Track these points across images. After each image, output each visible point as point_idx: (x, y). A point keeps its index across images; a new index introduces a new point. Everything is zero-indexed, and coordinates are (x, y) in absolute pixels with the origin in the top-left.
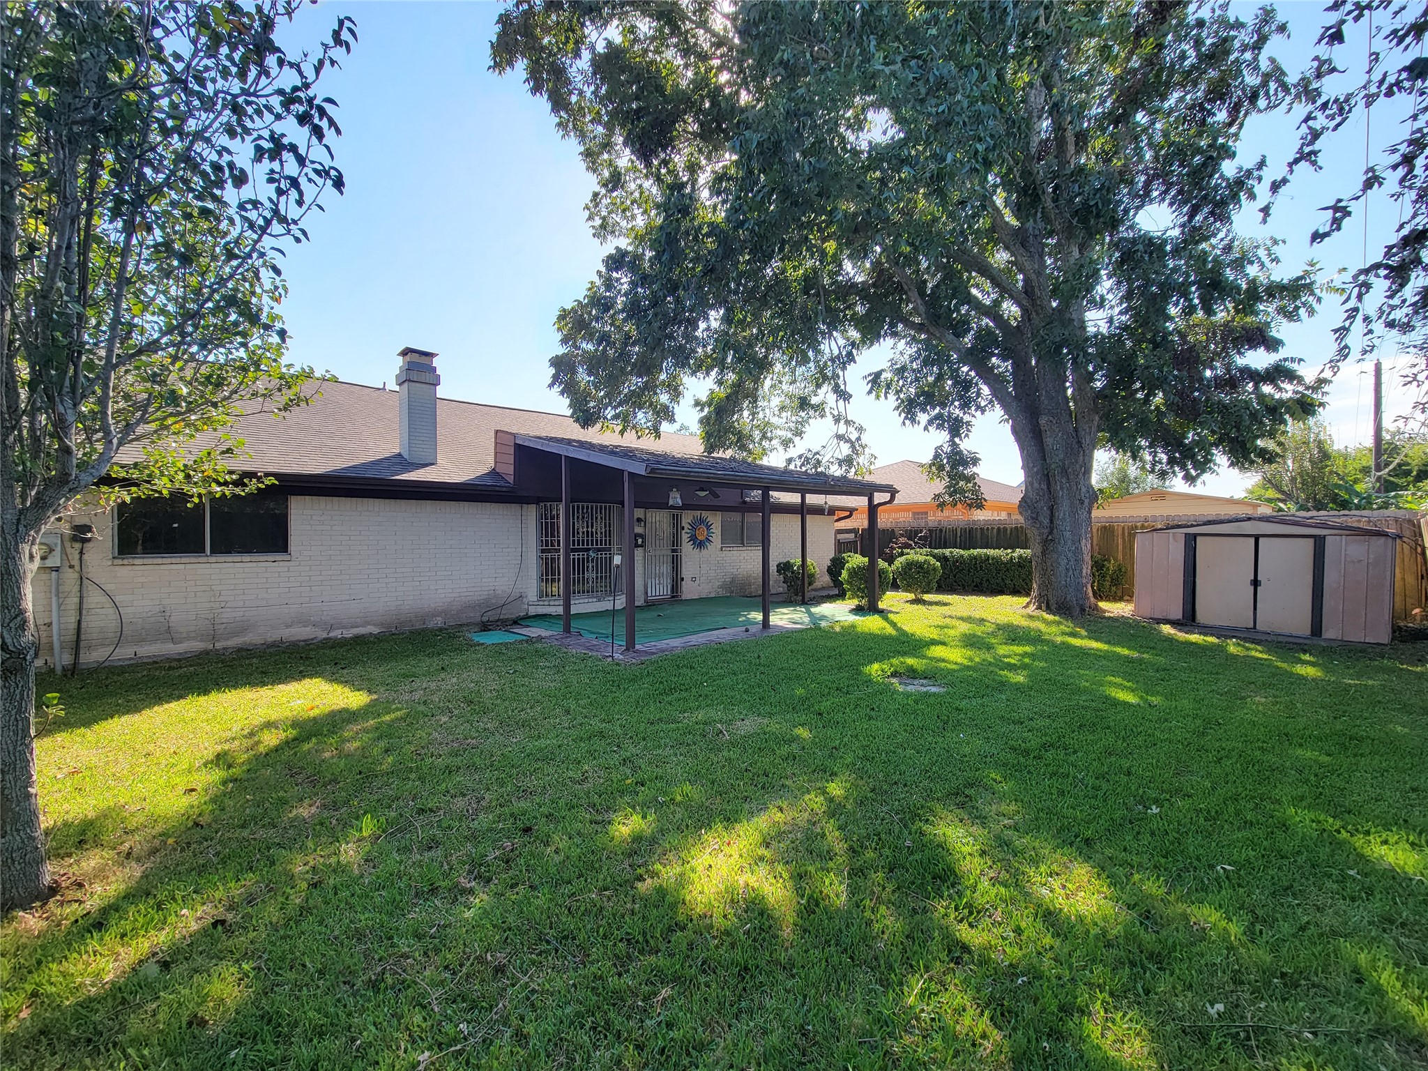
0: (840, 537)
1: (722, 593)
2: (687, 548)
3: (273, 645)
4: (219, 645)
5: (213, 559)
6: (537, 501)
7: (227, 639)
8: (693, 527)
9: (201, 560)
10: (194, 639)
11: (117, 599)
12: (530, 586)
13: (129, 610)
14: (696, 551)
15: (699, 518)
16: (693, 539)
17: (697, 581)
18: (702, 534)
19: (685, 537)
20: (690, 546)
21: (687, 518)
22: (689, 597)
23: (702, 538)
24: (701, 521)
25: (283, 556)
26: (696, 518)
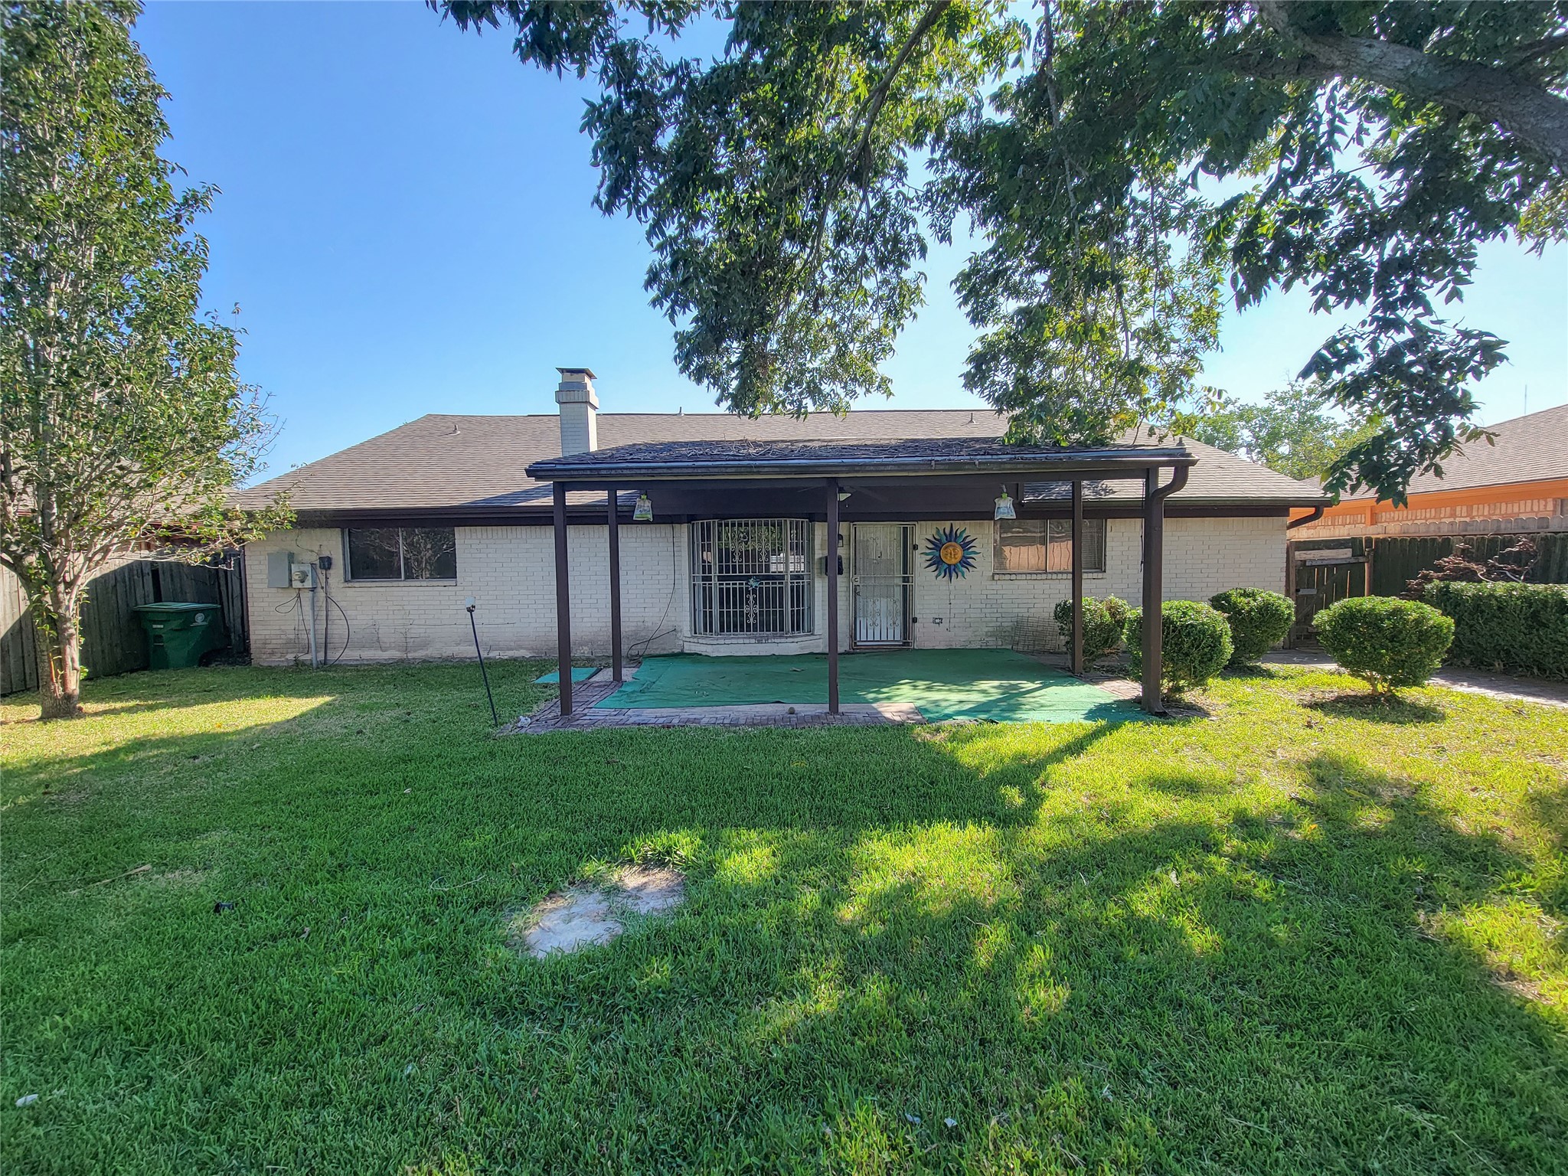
0: (1300, 555)
1: (992, 643)
2: (923, 575)
3: (446, 659)
4: (410, 655)
5: (407, 583)
6: (690, 519)
7: (415, 651)
8: (937, 545)
9: (395, 584)
10: (394, 648)
11: (348, 613)
12: (683, 619)
13: (355, 622)
14: (943, 581)
15: (948, 531)
16: (937, 562)
17: (945, 624)
18: (953, 554)
19: (920, 560)
20: (931, 572)
21: (924, 533)
22: (928, 645)
23: (953, 561)
24: (952, 537)
25: (451, 582)
26: (942, 532)
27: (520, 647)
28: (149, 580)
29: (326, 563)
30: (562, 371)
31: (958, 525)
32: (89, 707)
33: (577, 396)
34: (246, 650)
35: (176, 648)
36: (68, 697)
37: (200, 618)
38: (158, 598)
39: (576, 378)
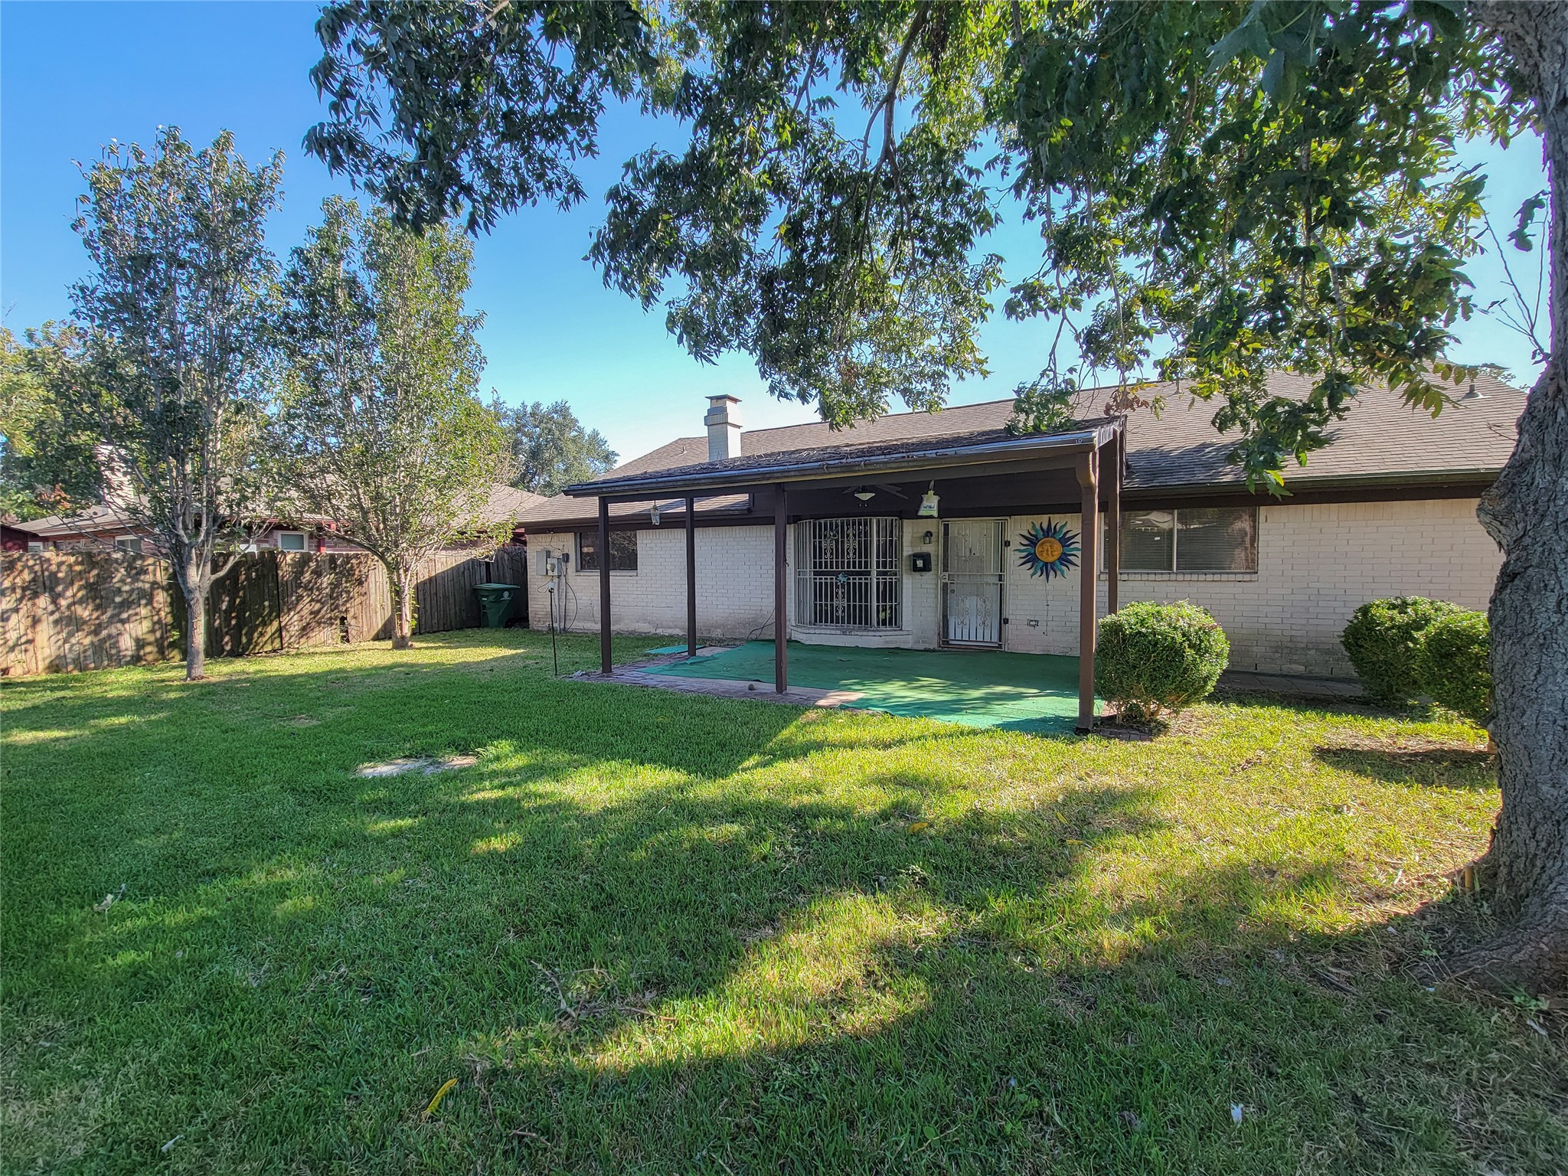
2: (1017, 573)
6: (796, 519)
11: (575, 594)
12: (791, 610)
13: (581, 602)
14: (1039, 580)
15: (1045, 526)
16: (1032, 559)
17: (1041, 628)
18: (1050, 551)
19: (1013, 557)
20: (1025, 571)
21: (1019, 528)
22: (1022, 649)
23: (1051, 559)
24: (1049, 532)
25: (633, 573)
26: (1038, 527)
27: (676, 627)
28: (484, 568)
29: (566, 558)
30: (711, 398)
31: (1057, 520)
32: (416, 645)
33: (718, 418)
34: (526, 619)
35: (493, 614)
36: (403, 637)
37: (506, 594)
38: (489, 581)
39: (720, 403)
